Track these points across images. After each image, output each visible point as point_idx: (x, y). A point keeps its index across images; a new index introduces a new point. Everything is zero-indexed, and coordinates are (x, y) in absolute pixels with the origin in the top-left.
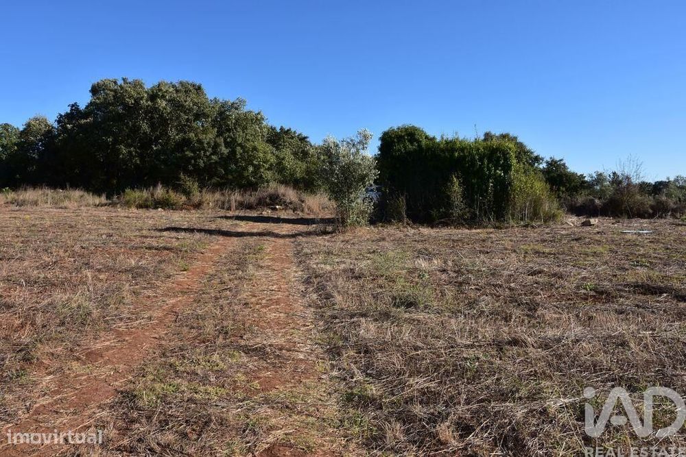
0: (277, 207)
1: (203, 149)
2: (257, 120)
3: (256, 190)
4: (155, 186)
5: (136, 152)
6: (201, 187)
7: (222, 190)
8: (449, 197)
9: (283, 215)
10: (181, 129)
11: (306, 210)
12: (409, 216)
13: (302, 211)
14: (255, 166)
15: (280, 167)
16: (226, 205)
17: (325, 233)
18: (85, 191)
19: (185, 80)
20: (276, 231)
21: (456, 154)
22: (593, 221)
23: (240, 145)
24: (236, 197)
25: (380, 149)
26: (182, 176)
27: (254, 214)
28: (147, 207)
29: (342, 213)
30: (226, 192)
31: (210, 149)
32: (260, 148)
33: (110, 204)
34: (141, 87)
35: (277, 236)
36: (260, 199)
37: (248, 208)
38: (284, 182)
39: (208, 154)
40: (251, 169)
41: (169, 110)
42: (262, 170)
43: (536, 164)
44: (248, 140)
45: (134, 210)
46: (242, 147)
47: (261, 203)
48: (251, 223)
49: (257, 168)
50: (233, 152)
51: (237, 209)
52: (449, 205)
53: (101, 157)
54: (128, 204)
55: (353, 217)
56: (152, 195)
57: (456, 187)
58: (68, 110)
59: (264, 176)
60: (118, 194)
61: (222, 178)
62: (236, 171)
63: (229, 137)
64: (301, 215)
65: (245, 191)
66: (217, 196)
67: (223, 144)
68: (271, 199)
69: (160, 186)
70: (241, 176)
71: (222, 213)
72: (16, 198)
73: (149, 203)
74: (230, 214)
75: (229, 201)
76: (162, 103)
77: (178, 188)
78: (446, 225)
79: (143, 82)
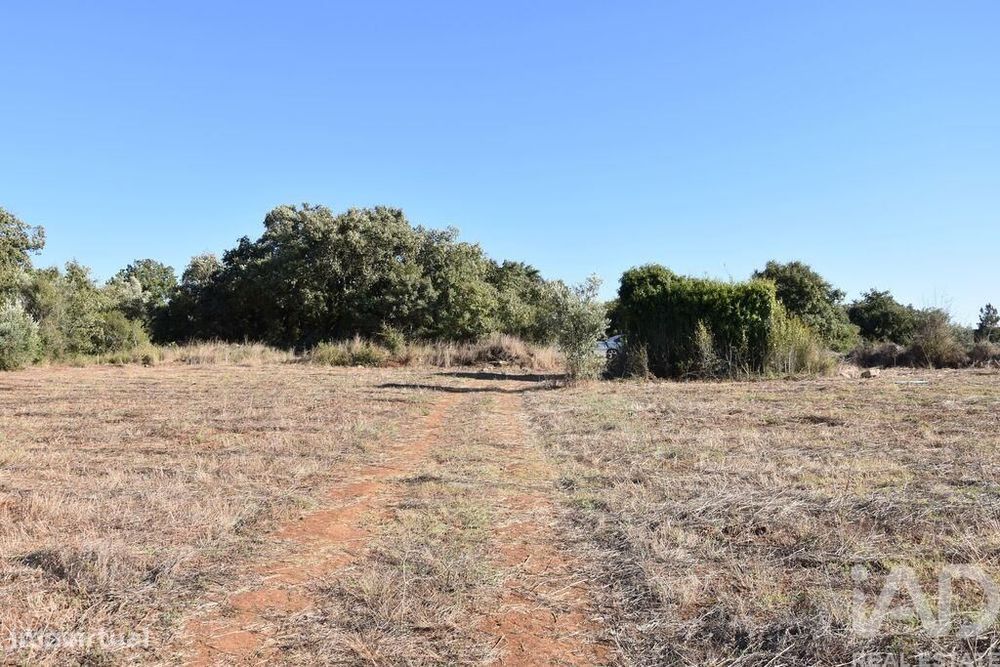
0: (501, 362)
1: (408, 292)
2: (474, 254)
3: (474, 342)
4: (352, 338)
5: (324, 297)
6: (408, 339)
7: (434, 342)
8: (697, 348)
9: (508, 371)
10: (378, 265)
11: (536, 366)
12: (651, 370)
13: (532, 367)
14: (472, 312)
15: (503, 313)
16: (439, 362)
17: (555, 387)
18: (266, 345)
19: (380, 204)
20: (502, 387)
21: (706, 298)
22: (874, 371)
23: (453, 286)
24: (450, 351)
25: (620, 293)
26: (385, 327)
27: (474, 370)
28: (344, 364)
29: (572, 366)
30: (439, 345)
31: (416, 293)
32: (477, 289)
33: (300, 361)
34: (329, 216)
35: (504, 391)
36: (480, 353)
37: (466, 364)
38: (508, 332)
39: (413, 298)
40: (467, 316)
41: (363, 243)
42: (480, 317)
43: (836, 301)
44: (463, 280)
45: (328, 368)
46: (456, 288)
47: (481, 358)
48: (473, 380)
49: (474, 314)
50: (444, 296)
51: (452, 365)
52: (697, 354)
53: (281, 303)
54: (321, 360)
55: (583, 370)
56: (349, 349)
57: (704, 337)
58: (237, 246)
59: (483, 325)
60: (309, 348)
61: (430, 327)
62: (447, 319)
63: (439, 277)
64: (530, 371)
65: (462, 343)
66: (428, 349)
67: (431, 286)
68: (493, 352)
69: (358, 339)
70: (454, 324)
71: (436, 369)
72: (186, 354)
73: (346, 360)
74: (446, 370)
75: (443, 355)
76: (355, 236)
77: (380, 340)
78: (694, 378)
79: (331, 209)
